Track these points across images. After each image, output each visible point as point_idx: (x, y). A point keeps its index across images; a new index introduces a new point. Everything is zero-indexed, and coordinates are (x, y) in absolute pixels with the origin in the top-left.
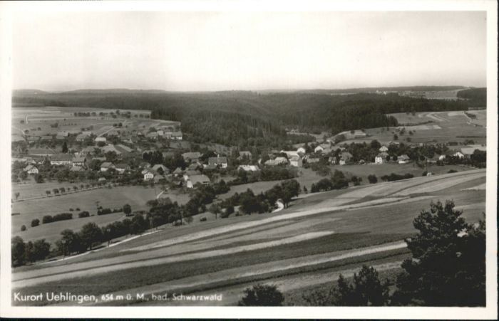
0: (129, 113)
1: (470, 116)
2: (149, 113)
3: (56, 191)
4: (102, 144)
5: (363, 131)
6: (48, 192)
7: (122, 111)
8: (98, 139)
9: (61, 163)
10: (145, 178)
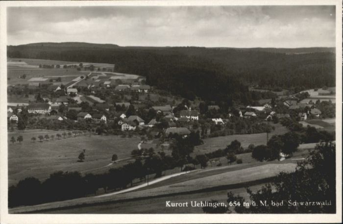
0: (92, 66)
2: (112, 66)
4: (73, 95)
7: (85, 64)
8: (69, 90)
10: (123, 128)
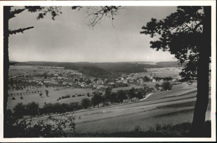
1: (167, 69)
3: (57, 90)
4: (57, 76)
5: (138, 73)
6: (55, 90)
9: (47, 82)
